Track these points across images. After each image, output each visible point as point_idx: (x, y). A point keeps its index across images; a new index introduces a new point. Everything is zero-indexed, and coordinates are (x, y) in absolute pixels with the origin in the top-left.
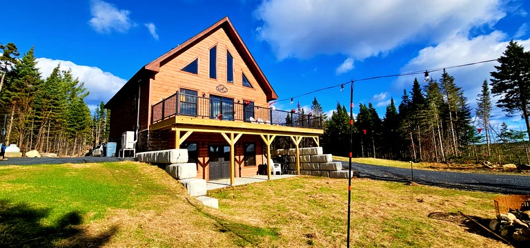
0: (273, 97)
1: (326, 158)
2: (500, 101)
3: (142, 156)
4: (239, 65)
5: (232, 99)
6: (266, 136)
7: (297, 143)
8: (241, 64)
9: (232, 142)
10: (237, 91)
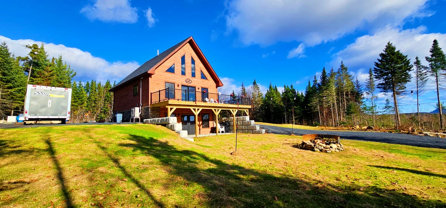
0: (220, 85)
1: (250, 123)
2: (379, 84)
3: (149, 121)
4: (199, 65)
5: (195, 87)
6: (215, 110)
7: (234, 114)
8: (200, 65)
9: (197, 113)
10: (198, 83)
